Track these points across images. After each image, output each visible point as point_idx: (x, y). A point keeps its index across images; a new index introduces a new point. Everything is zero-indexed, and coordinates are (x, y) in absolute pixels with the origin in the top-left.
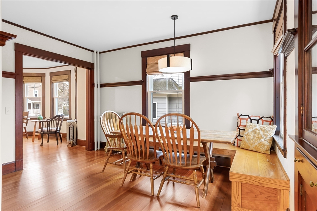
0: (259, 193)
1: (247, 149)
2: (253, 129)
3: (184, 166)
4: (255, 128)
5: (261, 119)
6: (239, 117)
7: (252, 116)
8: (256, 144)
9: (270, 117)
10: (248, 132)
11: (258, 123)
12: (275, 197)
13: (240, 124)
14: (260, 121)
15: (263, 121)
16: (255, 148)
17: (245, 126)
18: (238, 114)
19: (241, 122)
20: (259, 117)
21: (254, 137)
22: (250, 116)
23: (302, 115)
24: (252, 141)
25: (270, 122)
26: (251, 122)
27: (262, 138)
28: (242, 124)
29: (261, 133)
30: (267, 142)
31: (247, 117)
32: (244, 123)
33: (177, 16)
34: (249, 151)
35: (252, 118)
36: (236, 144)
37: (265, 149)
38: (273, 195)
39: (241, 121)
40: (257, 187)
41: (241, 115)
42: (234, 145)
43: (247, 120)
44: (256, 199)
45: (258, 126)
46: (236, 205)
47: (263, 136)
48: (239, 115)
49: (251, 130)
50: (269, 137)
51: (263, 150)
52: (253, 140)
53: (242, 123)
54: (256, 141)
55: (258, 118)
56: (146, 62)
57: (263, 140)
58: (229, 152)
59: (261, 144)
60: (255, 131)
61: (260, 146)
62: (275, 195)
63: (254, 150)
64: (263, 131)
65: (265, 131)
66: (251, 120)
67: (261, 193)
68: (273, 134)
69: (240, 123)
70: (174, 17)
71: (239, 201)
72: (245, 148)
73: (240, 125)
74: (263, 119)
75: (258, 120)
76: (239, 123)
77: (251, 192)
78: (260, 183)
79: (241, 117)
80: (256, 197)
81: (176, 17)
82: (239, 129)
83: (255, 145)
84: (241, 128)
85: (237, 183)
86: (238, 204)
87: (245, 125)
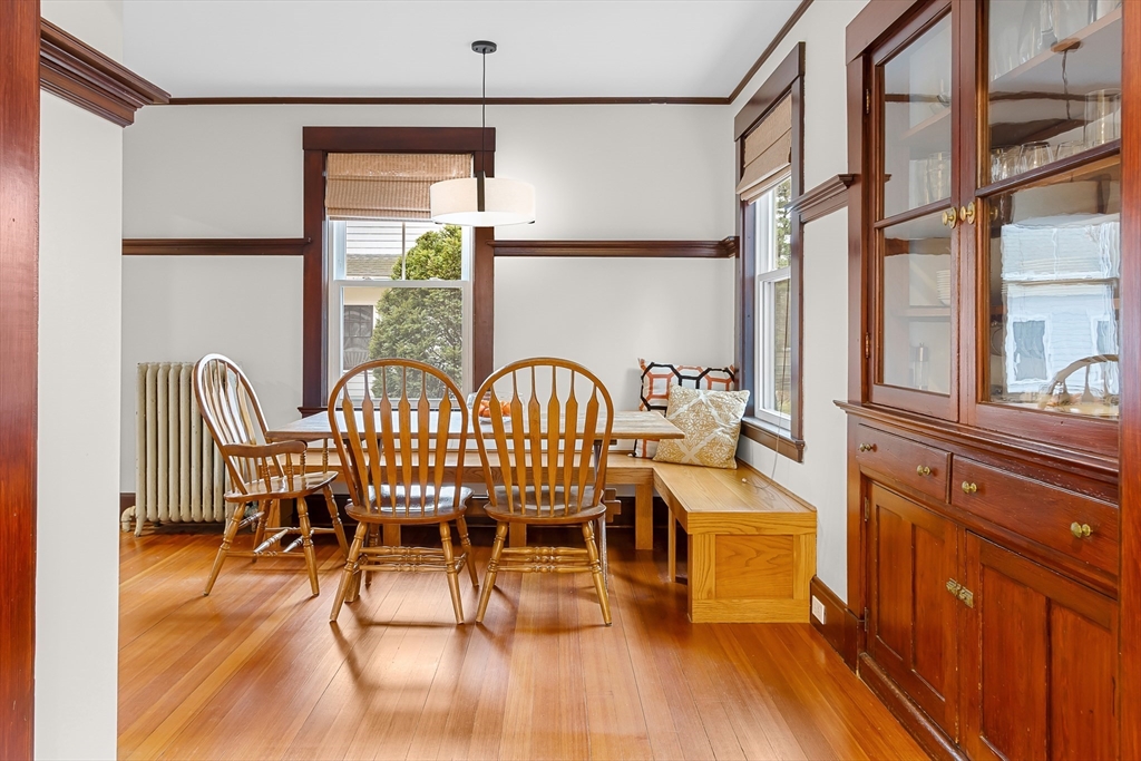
0: (754, 554)
1: (676, 460)
2: (692, 404)
3: (563, 516)
4: (694, 401)
5: (704, 374)
6: (647, 370)
7: (681, 368)
8: (703, 444)
9: (726, 370)
10: (677, 413)
11: (698, 387)
12: (787, 556)
13: (651, 393)
14: (704, 381)
15: (710, 380)
16: (699, 455)
17: (666, 396)
18: (642, 362)
19: (654, 384)
20: (699, 368)
21: (694, 425)
22: (676, 367)
23: (869, 356)
24: (691, 437)
25: (727, 382)
26: (680, 384)
27: (717, 427)
28: (655, 392)
29: (714, 412)
30: (728, 436)
31: (669, 371)
32: (660, 387)
33: (494, 45)
34: (682, 468)
35: (682, 373)
36: (639, 453)
37: (725, 456)
38: (783, 552)
39: (651, 383)
40: (750, 540)
41: (652, 365)
42: (634, 455)
43: (669, 377)
44: (747, 568)
45: (703, 395)
46: (705, 595)
47: (718, 421)
48: (647, 365)
49: (686, 407)
50: (734, 423)
51: (720, 458)
52: (692, 434)
53: (657, 388)
54: (701, 435)
55: (697, 374)
56: (324, 169)
57: (718, 431)
58: (633, 474)
59: (714, 443)
60: (695, 409)
61: (711, 448)
62: (787, 552)
63: (697, 462)
64: (718, 407)
65: (724, 407)
66: (681, 378)
67: (759, 553)
68: (741, 414)
69: (651, 388)
70: (484, 47)
71: (711, 583)
72: (671, 458)
73: (651, 396)
74: (710, 374)
75: (698, 379)
76: (647, 388)
77: (737, 554)
78: (758, 529)
79: (654, 371)
80: (747, 565)
81: (489, 47)
82: (647, 405)
83: (700, 446)
84: (652, 402)
85: (707, 536)
86: (709, 592)
87: (664, 393)
